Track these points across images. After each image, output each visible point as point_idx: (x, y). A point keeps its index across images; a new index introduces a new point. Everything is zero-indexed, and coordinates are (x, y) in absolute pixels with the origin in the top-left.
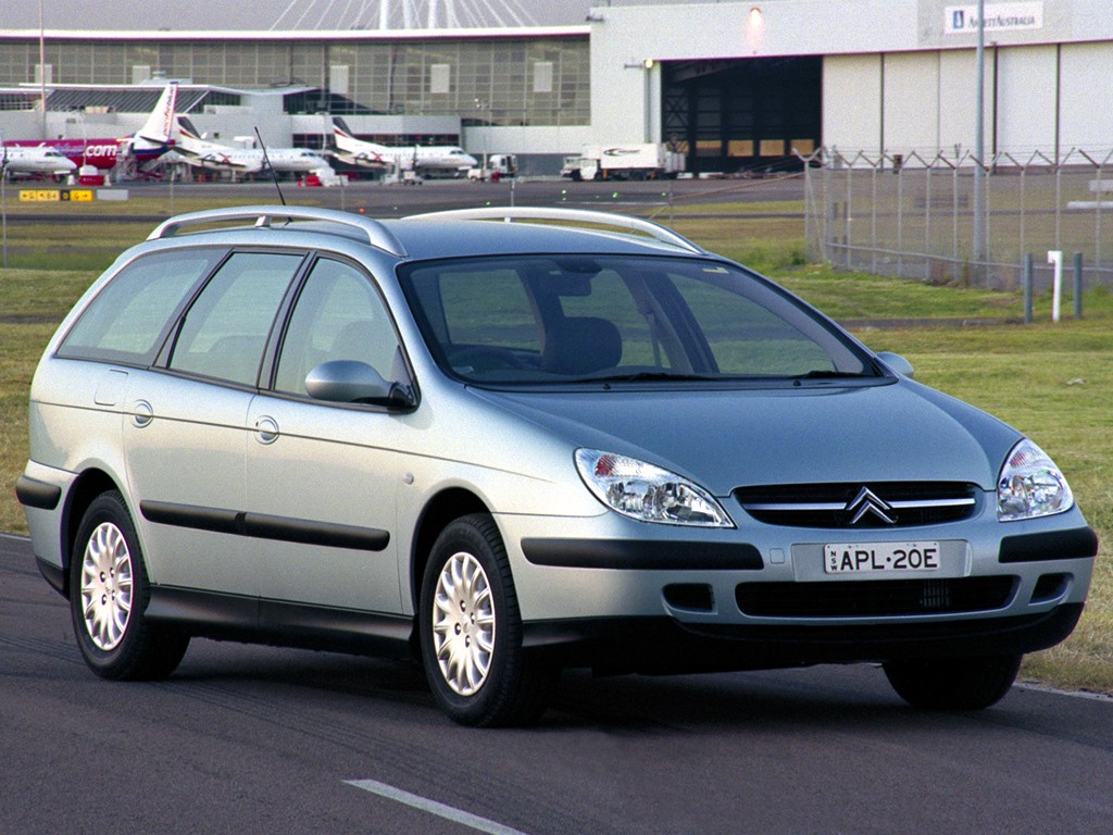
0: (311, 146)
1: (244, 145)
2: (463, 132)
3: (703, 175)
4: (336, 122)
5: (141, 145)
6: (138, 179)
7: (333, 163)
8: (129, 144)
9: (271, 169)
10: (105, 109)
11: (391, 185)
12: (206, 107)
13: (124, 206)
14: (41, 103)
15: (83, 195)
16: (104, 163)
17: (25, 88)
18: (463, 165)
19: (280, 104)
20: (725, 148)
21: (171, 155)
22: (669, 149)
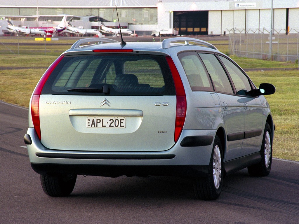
0: (96, 29)
1: (81, 28)
2: (128, 26)
3: (182, 35)
4: (102, 23)
5: (59, 29)
6: (58, 36)
7: (101, 32)
8: (56, 28)
9: (87, 34)
10: (51, 21)
11: (114, 37)
12: (73, 20)
13: (58, 42)
14: (37, 19)
15: (48, 39)
16: (51, 32)
17: (34, 16)
18: (129, 33)
19: (89, 20)
20: (187, 29)
21: (66, 31)
22: (175, 30)
